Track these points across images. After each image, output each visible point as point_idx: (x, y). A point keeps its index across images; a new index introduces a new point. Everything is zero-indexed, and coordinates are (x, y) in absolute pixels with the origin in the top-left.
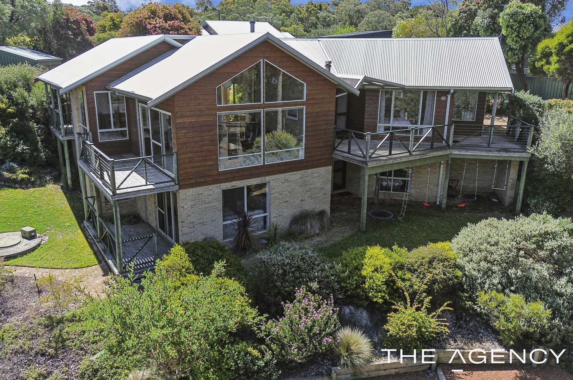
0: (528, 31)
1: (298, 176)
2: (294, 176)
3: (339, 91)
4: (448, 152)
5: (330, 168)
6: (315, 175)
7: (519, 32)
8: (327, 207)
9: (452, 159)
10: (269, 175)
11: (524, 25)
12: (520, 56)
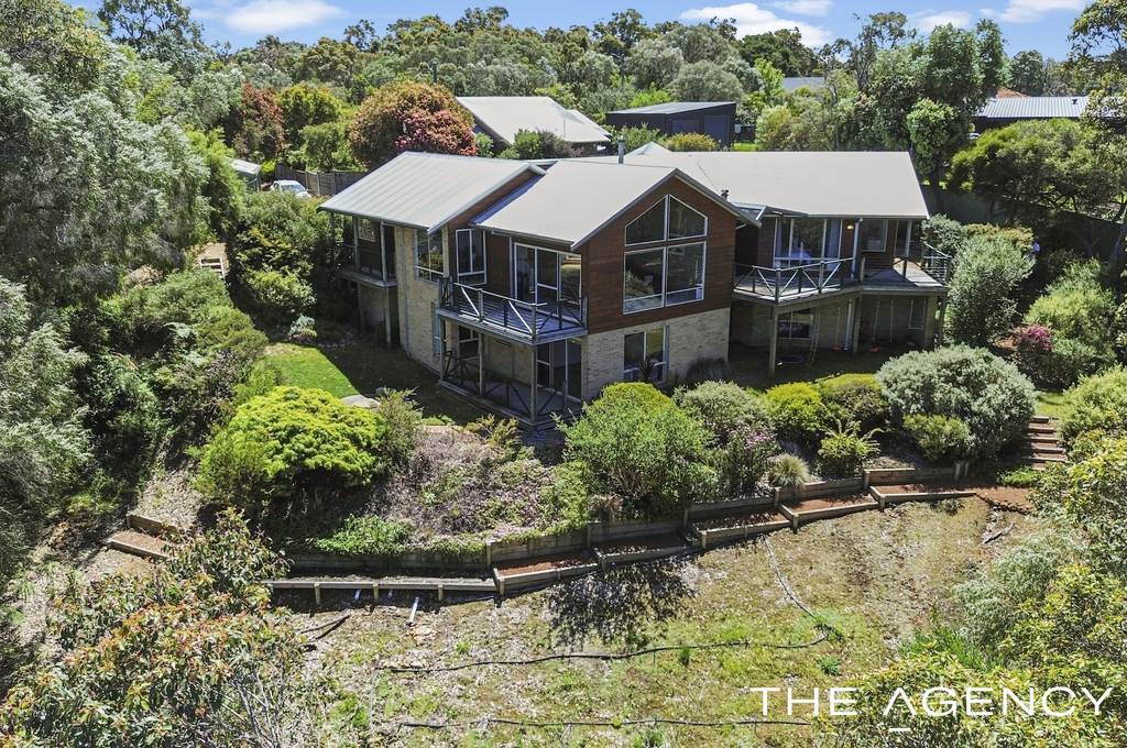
0: (943, 138)
1: (696, 320)
2: (693, 319)
3: (739, 223)
4: (859, 288)
5: (729, 309)
6: (714, 317)
7: (931, 139)
8: (725, 354)
9: (864, 296)
10: (668, 318)
11: (937, 131)
12: (934, 166)
